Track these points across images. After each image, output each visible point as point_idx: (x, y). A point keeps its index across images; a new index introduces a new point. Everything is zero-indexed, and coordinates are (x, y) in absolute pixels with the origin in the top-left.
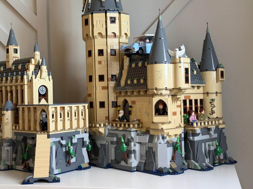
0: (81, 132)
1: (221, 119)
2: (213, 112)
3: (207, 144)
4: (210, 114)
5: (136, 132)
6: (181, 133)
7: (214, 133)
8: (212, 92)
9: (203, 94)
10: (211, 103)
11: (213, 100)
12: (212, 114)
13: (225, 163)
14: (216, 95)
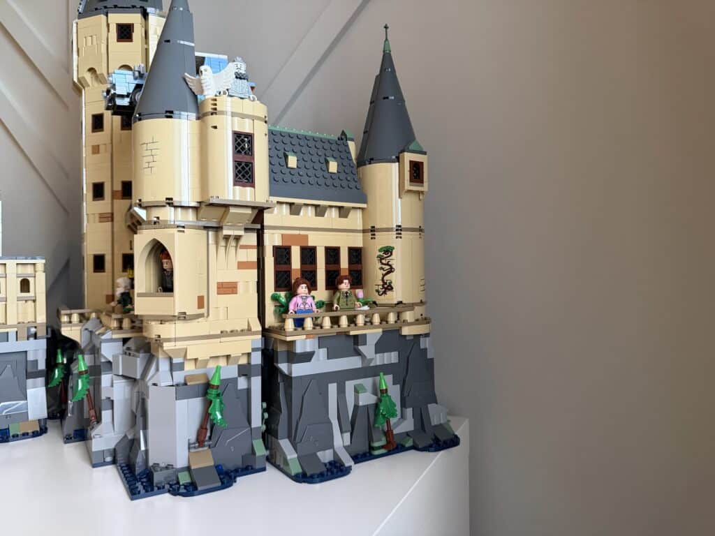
0: (12, 337)
1: (411, 307)
2: (386, 286)
3: (350, 385)
4: (377, 294)
5: (121, 343)
6: (250, 351)
7: (376, 353)
8: (384, 226)
9: (361, 234)
10: (381, 258)
12: (385, 293)
13: (415, 447)
14: (397, 234)
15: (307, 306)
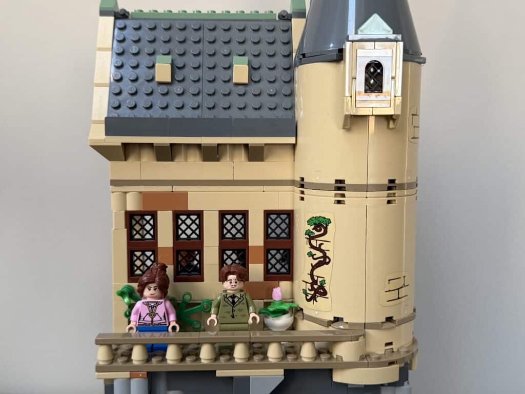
2: (316, 287)
4: (304, 297)
10: (311, 237)
11: (320, 225)
12: (313, 298)
14: (336, 195)
15: (156, 318)
